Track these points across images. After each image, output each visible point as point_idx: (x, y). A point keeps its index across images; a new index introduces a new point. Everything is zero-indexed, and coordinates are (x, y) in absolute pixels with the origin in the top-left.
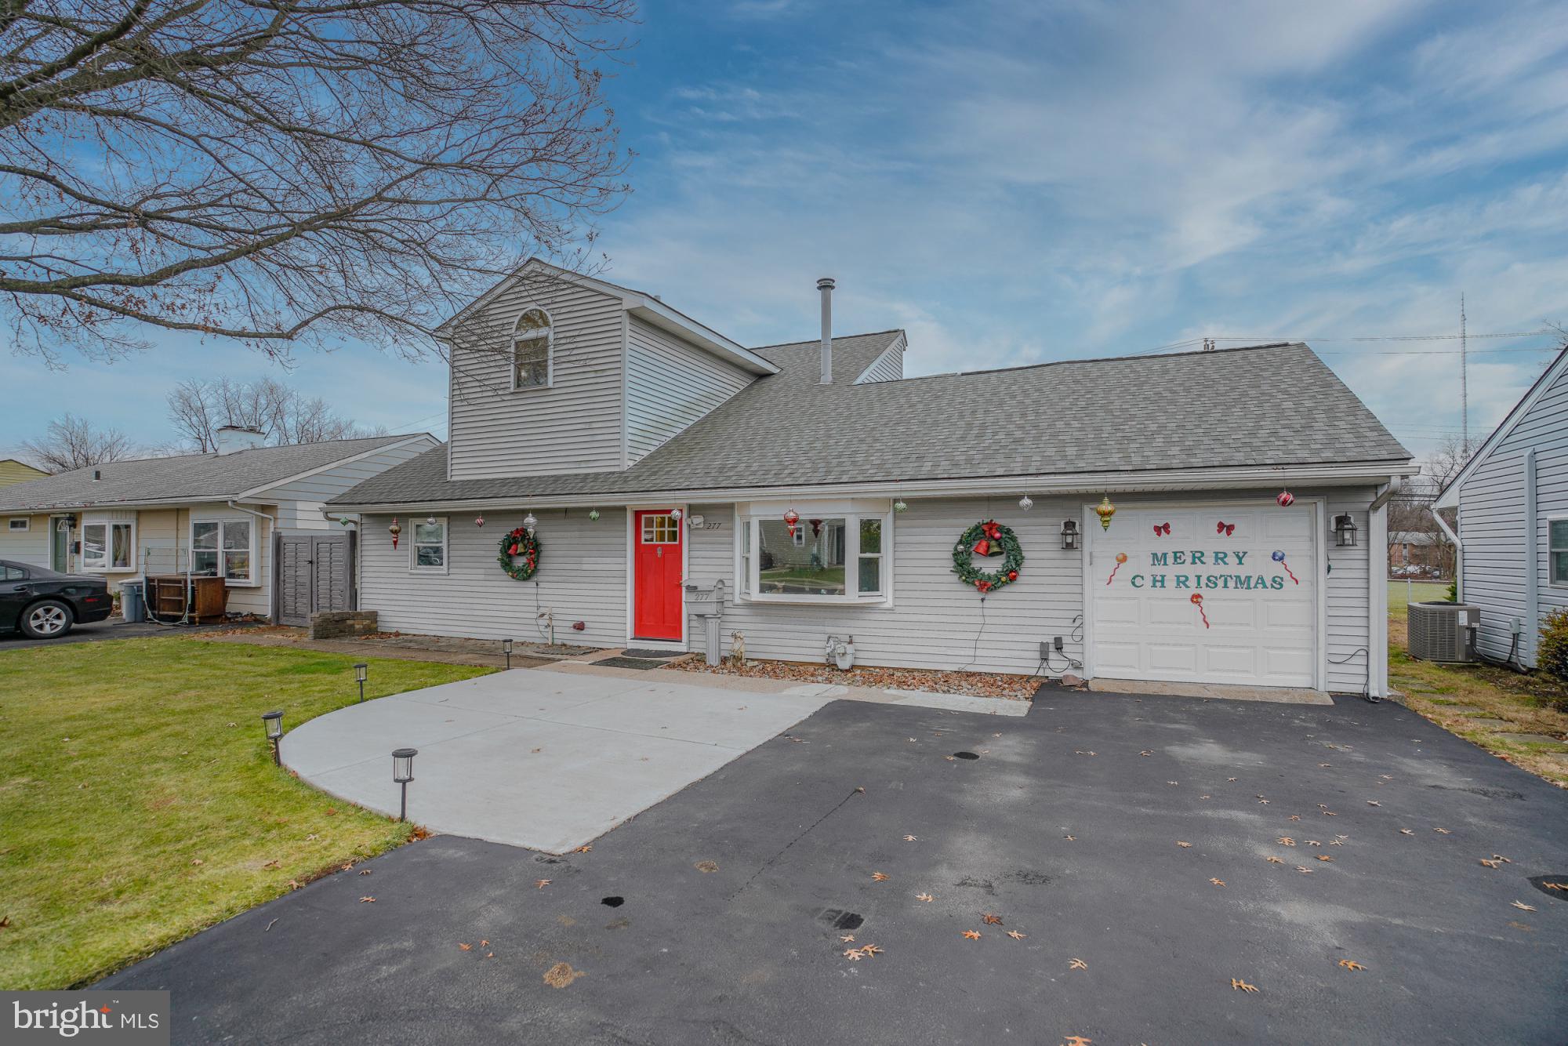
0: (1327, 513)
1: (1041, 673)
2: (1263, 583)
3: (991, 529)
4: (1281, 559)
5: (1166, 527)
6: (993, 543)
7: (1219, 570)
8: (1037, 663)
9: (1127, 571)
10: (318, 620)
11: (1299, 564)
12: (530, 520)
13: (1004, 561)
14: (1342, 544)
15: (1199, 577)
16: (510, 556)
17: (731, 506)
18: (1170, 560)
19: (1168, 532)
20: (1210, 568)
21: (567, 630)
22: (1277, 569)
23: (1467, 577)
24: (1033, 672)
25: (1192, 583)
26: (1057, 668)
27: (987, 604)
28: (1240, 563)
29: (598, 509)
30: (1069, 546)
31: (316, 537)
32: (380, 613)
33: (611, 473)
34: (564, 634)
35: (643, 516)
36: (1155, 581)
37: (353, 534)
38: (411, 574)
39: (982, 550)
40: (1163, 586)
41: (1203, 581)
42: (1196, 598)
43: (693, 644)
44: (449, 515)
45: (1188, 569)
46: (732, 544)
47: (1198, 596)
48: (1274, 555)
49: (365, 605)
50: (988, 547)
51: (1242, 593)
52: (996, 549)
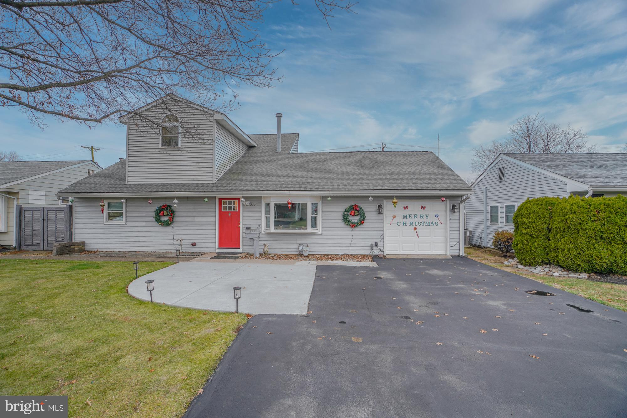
0: (450, 203)
1: (371, 254)
2: (433, 224)
3: (355, 207)
4: (438, 217)
5: (407, 207)
6: (356, 211)
7: (421, 220)
8: (370, 251)
9: (396, 221)
10: (58, 247)
11: (442, 219)
12: (176, 201)
13: (359, 218)
14: (454, 212)
15: (416, 222)
16: (159, 216)
17: (260, 197)
18: (408, 217)
19: (407, 209)
20: (419, 220)
21: (189, 246)
22: (436, 220)
23: (467, 222)
24: (368, 254)
25: (414, 224)
26: (376, 252)
27: (353, 232)
28: (427, 218)
29: (208, 197)
30: (380, 213)
31: (46, 208)
32: (86, 242)
33: (208, 183)
34: (186, 247)
35: (222, 201)
36: (404, 224)
37: (71, 207)
38: (105, 224)
39: (353, 214)
40: (406, 225)
41: (417, 223)
42: (415, 229)
43: (244, 250)
44: (126, 199)
45: (412, 220)
46: (261, 211)
47: (416, 228)
48: (436, 215)
49: (77, 238)
50: (355, 213)
51: (428, 227)
52: (357, 214)
